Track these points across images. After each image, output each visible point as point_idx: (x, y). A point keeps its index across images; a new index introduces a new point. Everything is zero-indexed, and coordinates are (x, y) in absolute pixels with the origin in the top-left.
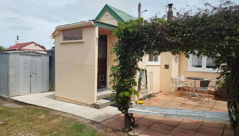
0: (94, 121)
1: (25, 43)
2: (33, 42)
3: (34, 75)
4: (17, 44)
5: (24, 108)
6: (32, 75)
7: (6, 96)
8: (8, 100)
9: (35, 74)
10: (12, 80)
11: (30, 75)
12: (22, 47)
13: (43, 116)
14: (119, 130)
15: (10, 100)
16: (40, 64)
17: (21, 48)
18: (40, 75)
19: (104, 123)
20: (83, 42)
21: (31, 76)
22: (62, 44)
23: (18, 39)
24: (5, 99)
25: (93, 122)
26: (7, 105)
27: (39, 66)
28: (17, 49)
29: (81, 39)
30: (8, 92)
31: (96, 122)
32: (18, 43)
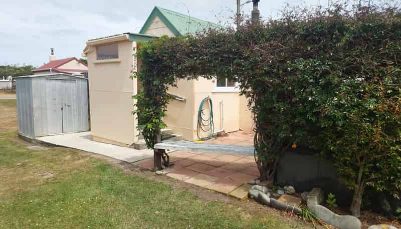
0: (125, 162)
1: (63, 60)
2: (74, 58)
3: (67, 106)
4: (52, 61)
5: (49, 150)
6: (64, 108)
7: (30, 136)
8: (33, 141)
9: (69, 106)
10: (36, 115)
11: (61, 107)
12: (58, 66)
13: (68, 157)
14: (148, 170)
15: (35, 142)
16: (75, 92)
17: (56, 67)
18: (75, 108)
19: (135, 164)
20: (119, 62)
21: (62, 109)
22: (97, 64)
23: (52, 54)
24: (29, 141)
25: (123, 163)
26: (31, 147)
27: (73, 94)
28: (51, 69)
29: (117, 57)
30: (32, 131)
31: (127, 162)
32: (53, 59)
